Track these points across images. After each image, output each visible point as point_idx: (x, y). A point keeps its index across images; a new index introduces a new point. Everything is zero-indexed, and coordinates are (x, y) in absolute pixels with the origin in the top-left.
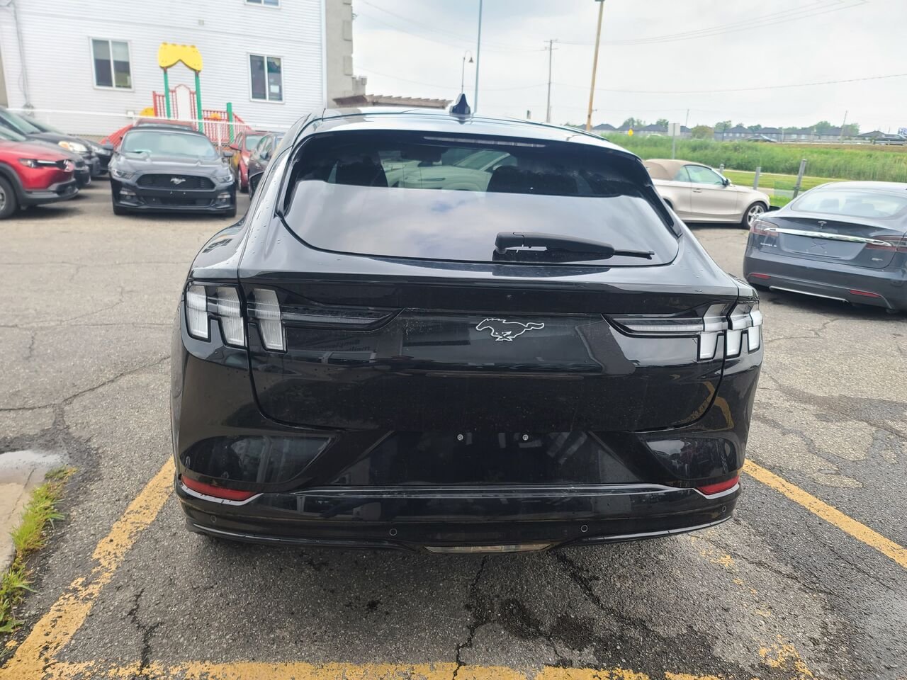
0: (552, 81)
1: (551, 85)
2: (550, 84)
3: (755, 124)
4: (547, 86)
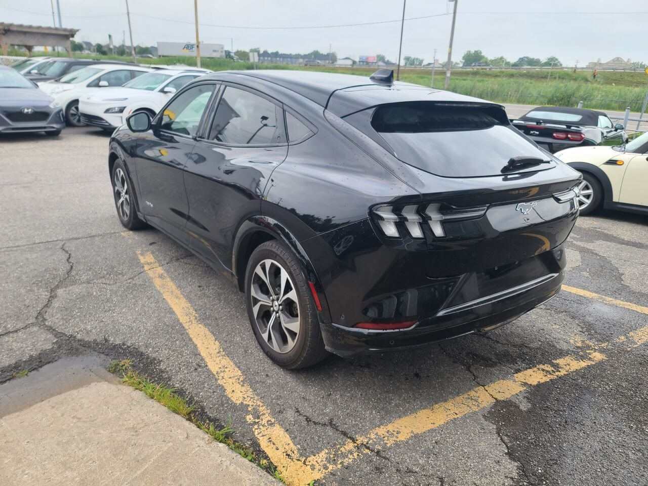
0: (130, 11)
1: (130, 15)
2: (128, 14)
3: (274, 51)
4: (127, 15)
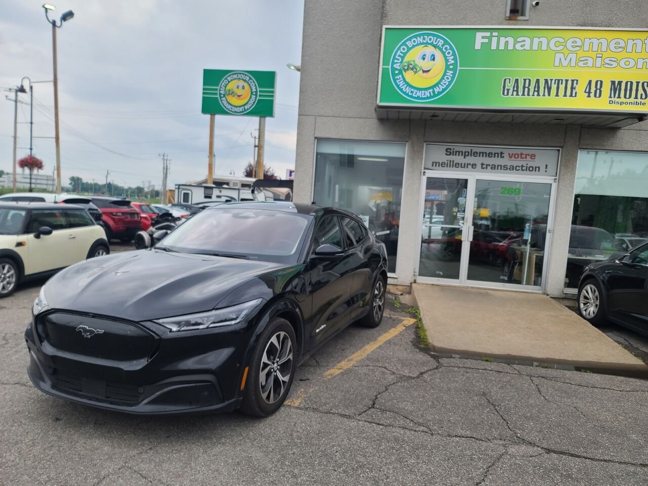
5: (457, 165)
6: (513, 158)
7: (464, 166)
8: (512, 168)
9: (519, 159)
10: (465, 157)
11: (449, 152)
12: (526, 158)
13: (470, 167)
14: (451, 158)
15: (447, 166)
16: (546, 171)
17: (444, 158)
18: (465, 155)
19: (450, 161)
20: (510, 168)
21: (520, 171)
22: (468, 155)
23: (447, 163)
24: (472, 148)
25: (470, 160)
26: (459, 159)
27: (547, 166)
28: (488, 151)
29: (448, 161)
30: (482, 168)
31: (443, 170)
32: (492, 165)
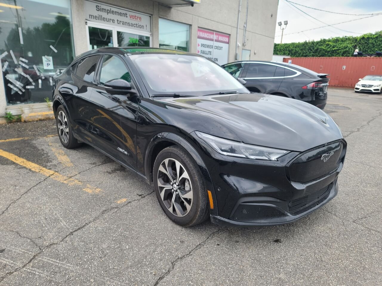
5: (104, 19)
6: (132, 19)
7: (108, 20)
8: (132, 25)
9: (135, 19)
10: (108, 14)
11: (98, 9)
12: (137, 19)
13: (111, 21)
14: (100, 13)
15: (99, 19)
16: (146, 29)
17: (96, 13)
18: (108, 13)
19: (100, 15)
20: (131, 25)
21: (136, 27)
22: (109, 13)
23: (98, 17)
24: (111, 8)
25: (110, 16)
26: (104, 15)
27: (146, 25)
28: (119, 11)
29: (98, 15)
30: (118, 23)
31: (96, 22)
32: (123, 22)
